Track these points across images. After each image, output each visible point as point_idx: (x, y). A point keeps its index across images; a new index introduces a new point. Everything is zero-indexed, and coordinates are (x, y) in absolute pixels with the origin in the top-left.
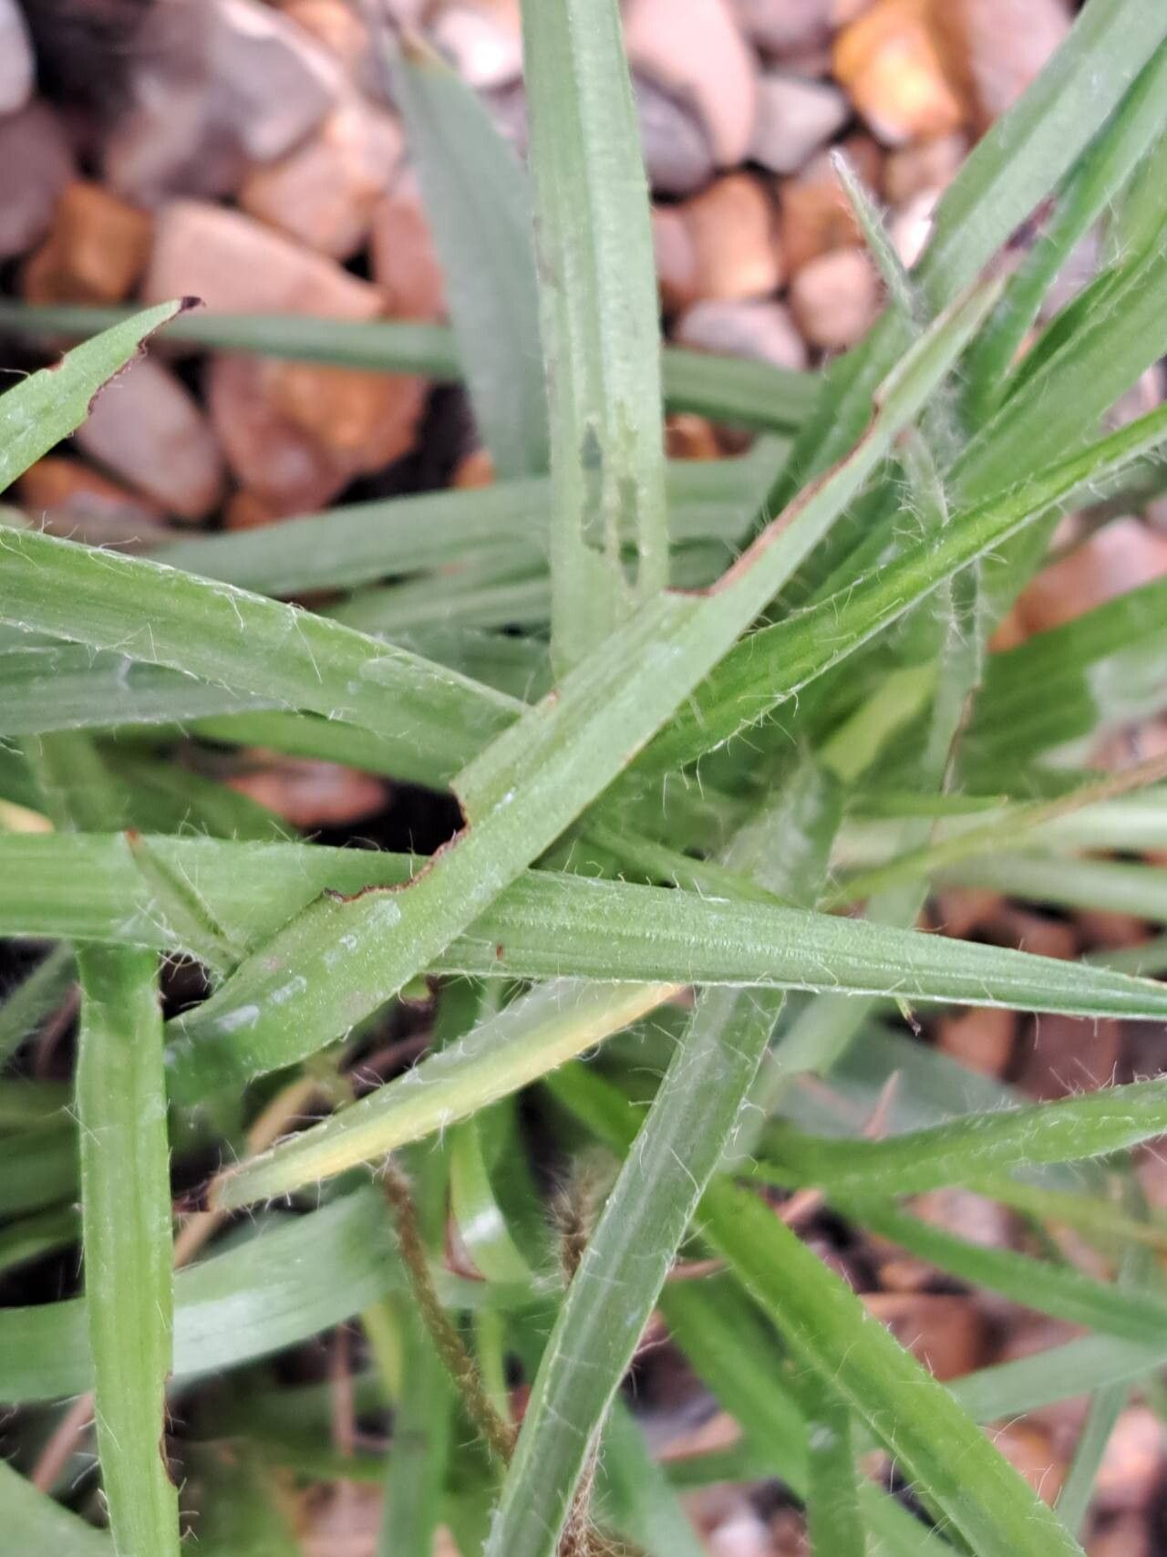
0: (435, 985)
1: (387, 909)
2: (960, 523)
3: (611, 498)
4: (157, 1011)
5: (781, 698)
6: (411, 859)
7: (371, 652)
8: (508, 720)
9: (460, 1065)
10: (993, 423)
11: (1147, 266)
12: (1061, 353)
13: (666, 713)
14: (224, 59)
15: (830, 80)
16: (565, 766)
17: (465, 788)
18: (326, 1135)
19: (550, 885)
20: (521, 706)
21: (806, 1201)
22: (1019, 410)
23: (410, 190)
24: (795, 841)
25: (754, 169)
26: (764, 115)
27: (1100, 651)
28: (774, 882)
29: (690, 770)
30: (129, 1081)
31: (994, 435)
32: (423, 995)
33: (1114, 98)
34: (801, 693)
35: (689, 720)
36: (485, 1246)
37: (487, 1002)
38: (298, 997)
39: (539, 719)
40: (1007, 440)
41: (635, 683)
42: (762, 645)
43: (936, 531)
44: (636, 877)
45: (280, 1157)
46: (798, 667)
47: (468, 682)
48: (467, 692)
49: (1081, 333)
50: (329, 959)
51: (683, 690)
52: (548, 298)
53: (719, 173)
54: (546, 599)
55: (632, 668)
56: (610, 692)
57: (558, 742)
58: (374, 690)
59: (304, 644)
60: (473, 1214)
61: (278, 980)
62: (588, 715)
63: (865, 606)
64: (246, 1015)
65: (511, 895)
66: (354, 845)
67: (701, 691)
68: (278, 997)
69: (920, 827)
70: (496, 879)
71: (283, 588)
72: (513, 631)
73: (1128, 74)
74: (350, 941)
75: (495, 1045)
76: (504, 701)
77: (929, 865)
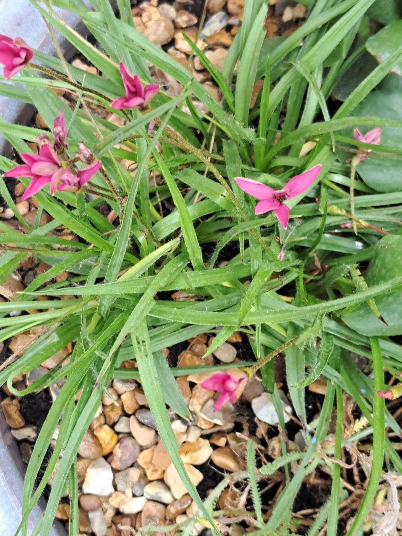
0: (155, 274)
1: (162, 284)
2: (94, 350)
3: (142, 348)
4: (192, 263)
5: (113, 323)
6: (160, 291)
7: (172, 318)
8: (151, 312)
9: (149, 263)
10: (87, 371)
11: (70, 396)
12: (80, 382)
13: (130, 317)
14: (220, 415)
15: (118, 433)
16: (142, 308)
17: (154, 302)
18: (165, 251)
19: (141, 291)
20: (149, 315)
21: (91, 247)
22: (84, 373)
23: (186, 400)
24: (105, 303)
25: (128, 416)
26: (128, 425)
27: (58, 342)
28: (107, 297)
29: (124, 310)
30: (194, 253)
31: (87, 369)
32: (156, 271)
33: (77, 423)
34: (110, 324)
35: (127, 317)
36: (140, 236)
37: (147, 272)
38: (172, 269)
39: (146, 313)
40: (84, 369)
41: (135, 320)
42: (117, 330)
43: (97, 349)
44: (129, 294)
45: (171, 246)
46: (112, 327)
47: (158, 317)
48: (158, 315)
49: (77, 385)
50: (169, 276)
51: (128, 320)
52: (157, 376)
53: (134, 414)
54: (149, 334)
55: (136, 321)
56: (137, 318)
57: (143, 311)
58: (171, 313)
59: (181, 318)
60: (143, 240)
61: (175, 272)
62: (140, 315)
63: (105, 337)
64: (179, 265)
65: (146, 289)
66: (169, 291)
67: (126, 321)
68: (175, 269)
69: (85, 309)
70: (148, 291)
71: (191, 326)
72: (154, 327)
73: (76, 427)
74: (166, 279)
75: (144, 267)
76: (152, 315)
77: (83, 303)
